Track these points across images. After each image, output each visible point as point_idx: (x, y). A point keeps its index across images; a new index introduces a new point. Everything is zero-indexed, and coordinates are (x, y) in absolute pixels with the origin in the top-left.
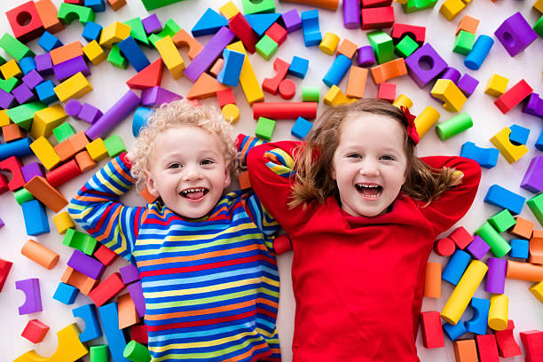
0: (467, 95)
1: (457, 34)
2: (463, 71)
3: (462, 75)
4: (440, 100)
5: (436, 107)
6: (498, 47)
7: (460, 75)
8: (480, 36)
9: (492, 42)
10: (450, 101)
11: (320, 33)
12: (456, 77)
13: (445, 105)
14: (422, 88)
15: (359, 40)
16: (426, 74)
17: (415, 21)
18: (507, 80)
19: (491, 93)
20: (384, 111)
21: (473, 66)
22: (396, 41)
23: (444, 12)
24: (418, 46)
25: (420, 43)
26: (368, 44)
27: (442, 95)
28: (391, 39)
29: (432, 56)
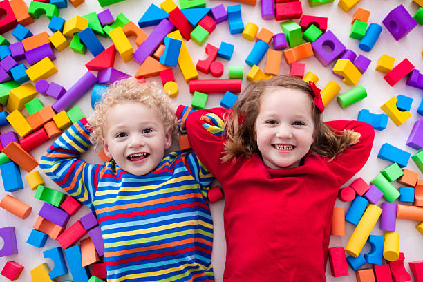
0: (362, 73)
1: (352, 23)
2: (358, 52)
3: (358, 56)
4: (340, 76)
5: (337, 81)
6: (386, 34)
7: (355, 56)
8: (371, 25)
9: (380, 29)
10: (348, 76)
11: (243, 24)
12: (352, 57)
13: (344, 80)
14: (325, 66)
15: (275, 28)
16: (327, 53)
17: (319, 13)
18: (393, 60)
19: (380, 69)
20: (296, 85)
21: (366, 48)
22: (304, 29)
23: (341, 6)
24: (322, 32)
25: (323, 31)
26: (282, 32)
27: (342, 72)
28: (300, 27)
29: (333, 41)
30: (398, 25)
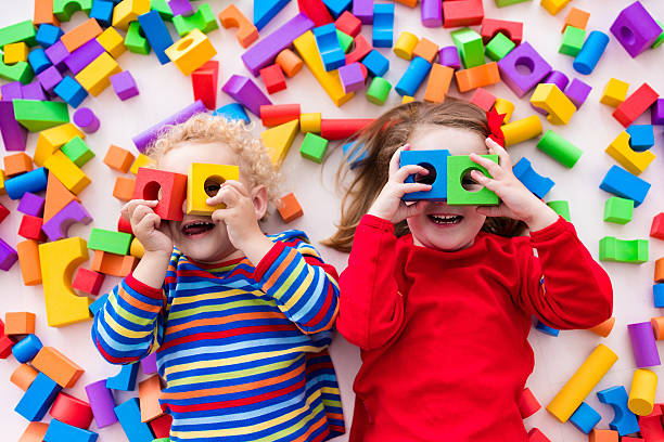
0: (578, 107)
1: (563, 31)
2: (572, 75)
3: (571, 80)
4: (543, 111)
5: (537, 117)
6: (615, 46)
7: (568, 81)
8: (592, 33)
9: (606, 40)
10: (554, 110)
11: (391, 33)
12: (563, 83)
13: (549, 117)
14: (521, 98)
15: (441, 39)
16: (523, 77)
17: (510, 16)
18: (626, 86)
19: (606, 101)
21: (584, 69)
22: (486, 40)
23: (545, 5)
24: (514, 45)
25: (517, 42)
26: (452, 44)
27: (544, 103)
28: (480, 37)
29: (532, 57)
30: (633, 33)
